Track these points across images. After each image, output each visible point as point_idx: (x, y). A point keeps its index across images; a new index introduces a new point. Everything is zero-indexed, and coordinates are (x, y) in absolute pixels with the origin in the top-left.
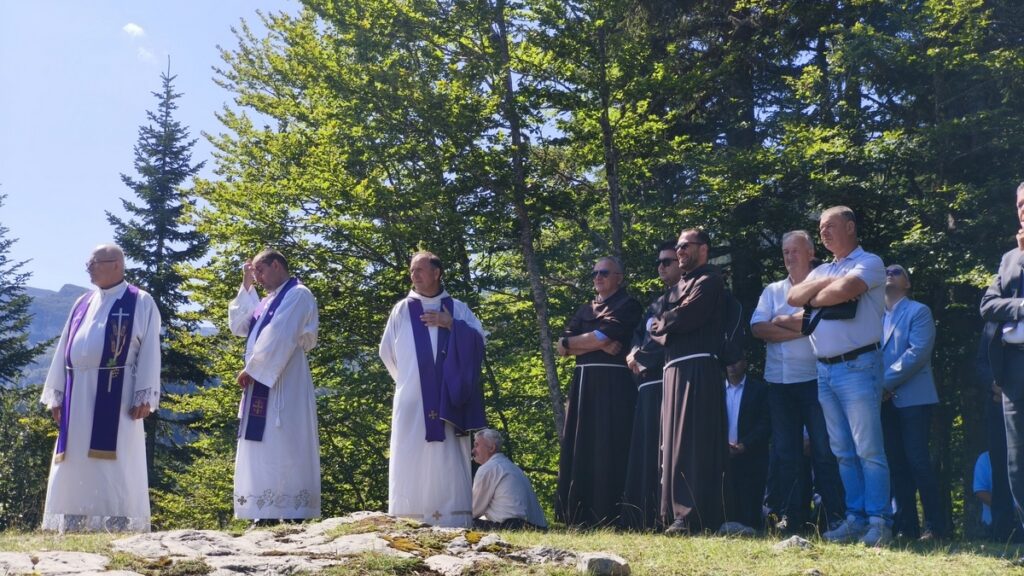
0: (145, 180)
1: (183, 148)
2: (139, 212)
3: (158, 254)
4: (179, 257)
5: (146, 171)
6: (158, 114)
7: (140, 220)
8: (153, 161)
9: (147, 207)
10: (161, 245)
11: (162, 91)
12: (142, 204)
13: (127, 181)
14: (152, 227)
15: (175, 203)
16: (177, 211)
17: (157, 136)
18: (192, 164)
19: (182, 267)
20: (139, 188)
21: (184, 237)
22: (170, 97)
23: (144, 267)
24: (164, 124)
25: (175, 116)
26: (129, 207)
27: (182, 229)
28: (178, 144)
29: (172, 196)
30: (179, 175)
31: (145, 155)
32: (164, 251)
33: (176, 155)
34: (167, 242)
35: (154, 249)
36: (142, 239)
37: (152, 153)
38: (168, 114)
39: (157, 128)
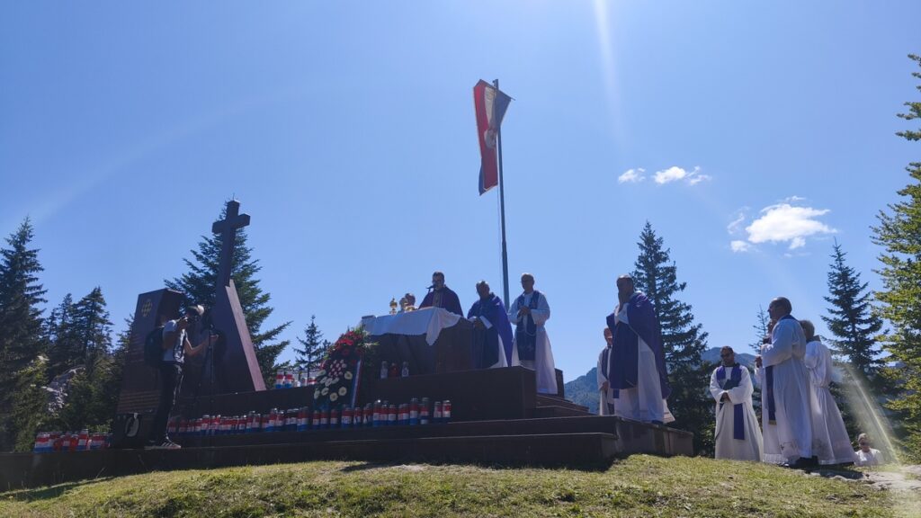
0: (837, 297)
1: (854, 278)
2: (838, 313)
3: (853, 331)
4: (867, 331)
5: (836, 292)
6: (836, 265)
7: (839, 317)
8: (839, 287)
9: (842, 310)
10: (854, 327)
11: (835, 254)
12: (839, 309)
13: (828, 299)
14: (847, 319)
15: (857, 306)
16: (859, 309)
17: (838, 275)
18: (861, 285)
19: (871, 336)
20: (835, 302)
21: (866, 322)
22: (840, 255)
23: (848, 340)
24: (840, 269)
25: (845, 264)
26: (832, 312)
27: (864, 318)
28: (851, 277)
29: (854, 303)
30: (855, 292)
31: (834, 286)
32: (856, 330)
33: (851, 282)
34: (857, 325)
35: (850, 330)
36: (843, 326)
37: (837, 284)
38: (841, 264)
39: (837, 271)
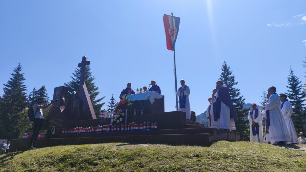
0: (291, 86)
1: (297, 80)
2: (291, 91)
3: (296, 98)
4: (301, 98)
5: (291, 84)
6: (290, 75)
7: (291, 93)
8: (291, 83)
9: (292, 90)
10: (296, 96)
11: (290, 71)
12: (291, 90)
13: (287, 87)
14: (294, 94)
15: (298, 89)
16: (298, 90)
17: (291, 79)
18: (299, 82)
19: (302, 99)
20: (290, 88)
21: (301, 94)
22: (292, 72)
23: (294, 100)
24: (292, 76)
25: (294, 75)
26: (289, 91)
27: (300, 93)
28: (295, 79)
29: (297, 88)
30: (297, 84)
31: (290, 82)
32: (297, 97)
33: (296, 81)
34: (297, 96)
35: (295, 97)
36: (293, 96)
37: (291, 81)
38: (292, 75)
39: (291, 77)
